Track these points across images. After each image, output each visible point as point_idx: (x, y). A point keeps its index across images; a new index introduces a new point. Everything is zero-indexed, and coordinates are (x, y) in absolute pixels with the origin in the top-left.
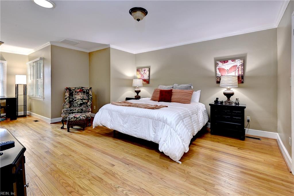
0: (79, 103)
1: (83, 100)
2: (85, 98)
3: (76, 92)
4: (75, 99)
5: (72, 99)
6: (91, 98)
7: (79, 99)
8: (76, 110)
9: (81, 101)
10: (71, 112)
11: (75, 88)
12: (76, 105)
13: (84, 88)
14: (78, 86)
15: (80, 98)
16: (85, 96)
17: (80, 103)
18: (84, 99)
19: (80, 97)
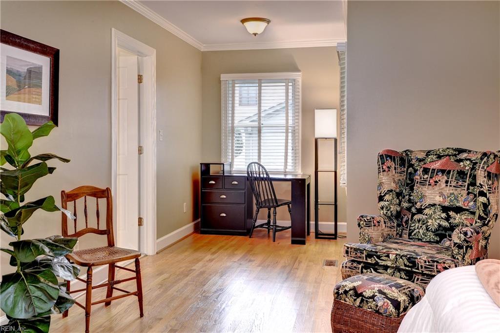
0: (433, 224)
1: (451, 213)
2: (460, 204)
3: (426, 171)
4: (418, 206)
5: (410, 201)
6: (482, 208)
7: (434, 205)
8: (388, 256)
9: (444, 215)
10: (369, 261)
11: (428, 153)
12: (421, 231)
13: (464, 156)
14: (439, 144)
15: (438, 199)
16: (465, 193)
17: (436, 224)
18: (458, 210)
19: (441, 194)
